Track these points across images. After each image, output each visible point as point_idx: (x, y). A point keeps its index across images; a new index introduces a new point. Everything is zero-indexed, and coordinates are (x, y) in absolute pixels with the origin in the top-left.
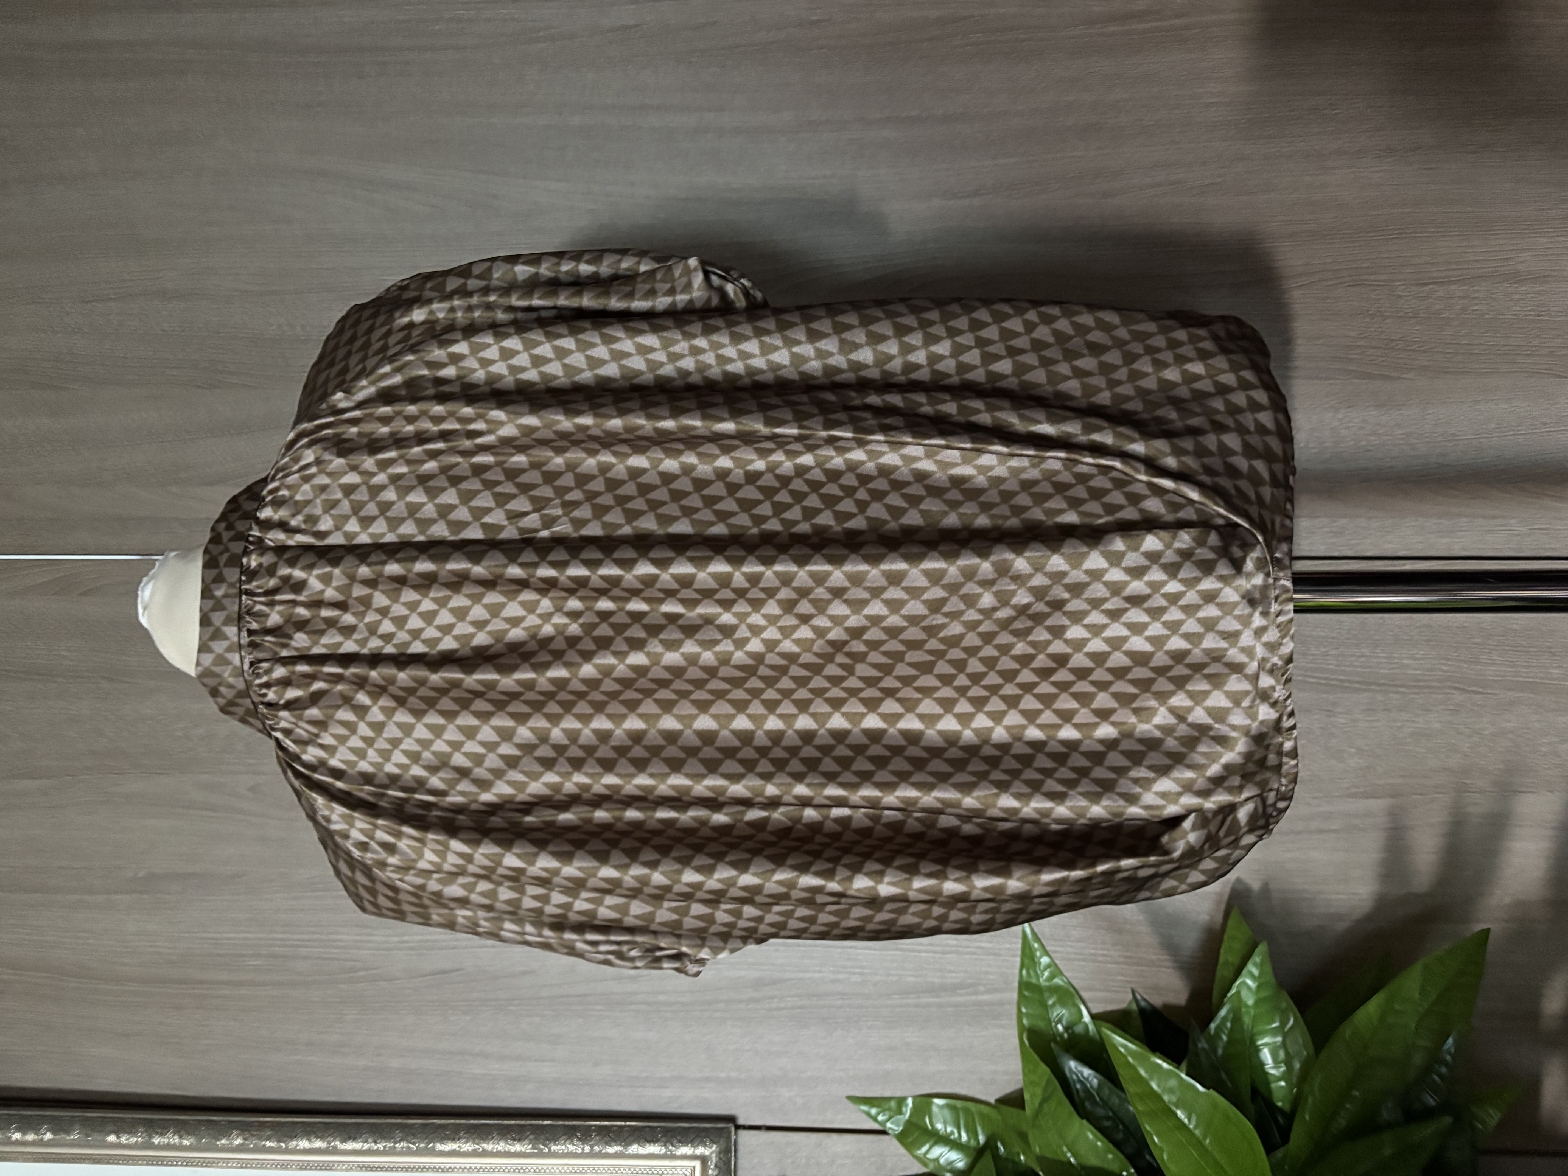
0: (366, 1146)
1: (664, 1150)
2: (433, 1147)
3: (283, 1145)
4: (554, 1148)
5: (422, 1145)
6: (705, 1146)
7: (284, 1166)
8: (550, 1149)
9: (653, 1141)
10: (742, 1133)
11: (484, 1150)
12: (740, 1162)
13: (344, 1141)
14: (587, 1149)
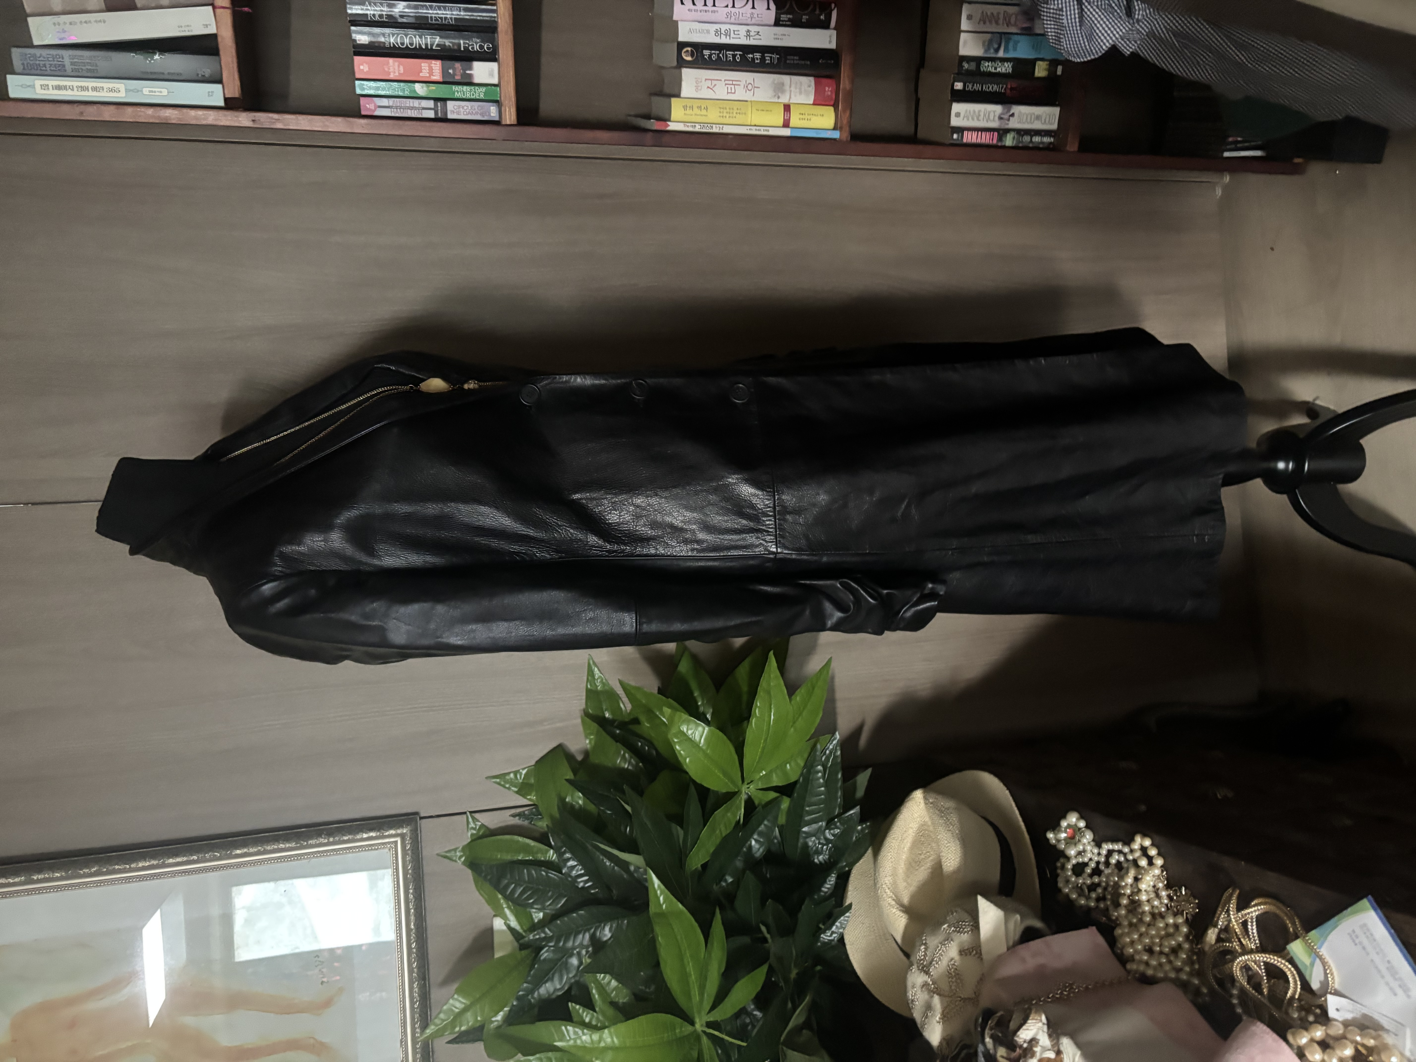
0: (185, 859)
1: (378, 834)
2: (231, 853)
3: (128, 866)
4: (310, 842)
5: (224, 852)
6: (403, 827)
7: (128, 880)
8: (307, 843)
9: (371, 830)
10: (424, 821)
11: (264, 849)
12: (422, 838)
13: (169, 858)
14: (331, 839)
